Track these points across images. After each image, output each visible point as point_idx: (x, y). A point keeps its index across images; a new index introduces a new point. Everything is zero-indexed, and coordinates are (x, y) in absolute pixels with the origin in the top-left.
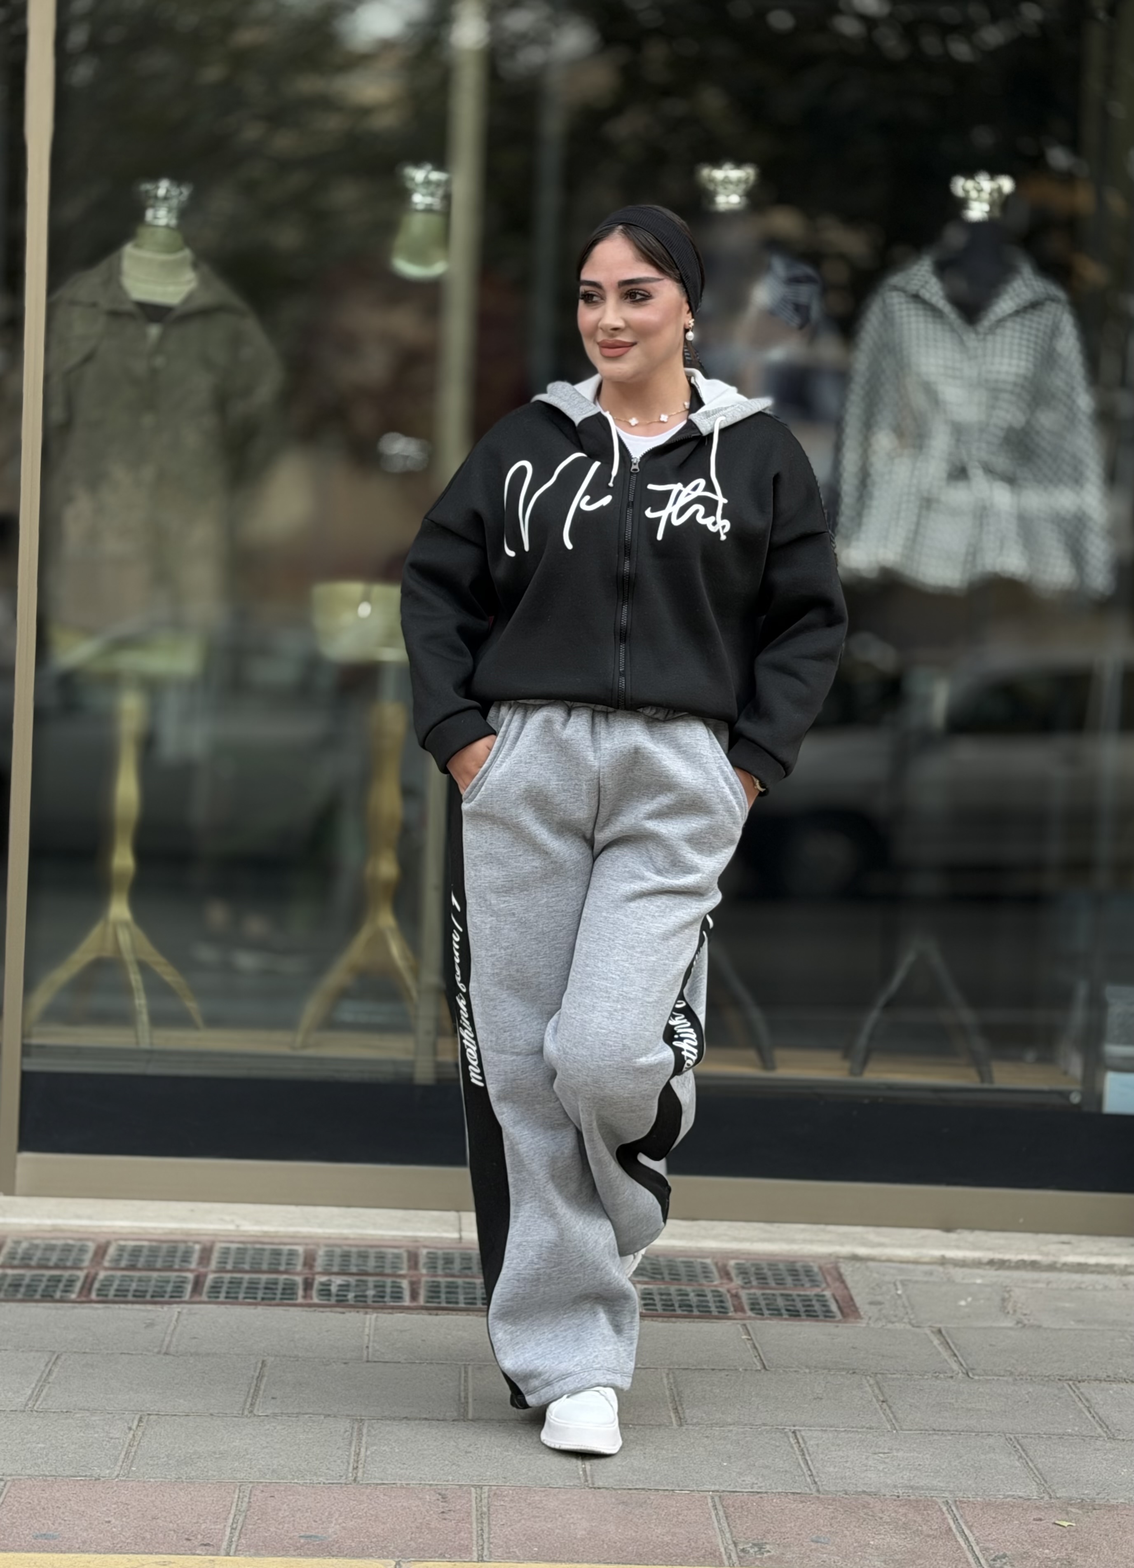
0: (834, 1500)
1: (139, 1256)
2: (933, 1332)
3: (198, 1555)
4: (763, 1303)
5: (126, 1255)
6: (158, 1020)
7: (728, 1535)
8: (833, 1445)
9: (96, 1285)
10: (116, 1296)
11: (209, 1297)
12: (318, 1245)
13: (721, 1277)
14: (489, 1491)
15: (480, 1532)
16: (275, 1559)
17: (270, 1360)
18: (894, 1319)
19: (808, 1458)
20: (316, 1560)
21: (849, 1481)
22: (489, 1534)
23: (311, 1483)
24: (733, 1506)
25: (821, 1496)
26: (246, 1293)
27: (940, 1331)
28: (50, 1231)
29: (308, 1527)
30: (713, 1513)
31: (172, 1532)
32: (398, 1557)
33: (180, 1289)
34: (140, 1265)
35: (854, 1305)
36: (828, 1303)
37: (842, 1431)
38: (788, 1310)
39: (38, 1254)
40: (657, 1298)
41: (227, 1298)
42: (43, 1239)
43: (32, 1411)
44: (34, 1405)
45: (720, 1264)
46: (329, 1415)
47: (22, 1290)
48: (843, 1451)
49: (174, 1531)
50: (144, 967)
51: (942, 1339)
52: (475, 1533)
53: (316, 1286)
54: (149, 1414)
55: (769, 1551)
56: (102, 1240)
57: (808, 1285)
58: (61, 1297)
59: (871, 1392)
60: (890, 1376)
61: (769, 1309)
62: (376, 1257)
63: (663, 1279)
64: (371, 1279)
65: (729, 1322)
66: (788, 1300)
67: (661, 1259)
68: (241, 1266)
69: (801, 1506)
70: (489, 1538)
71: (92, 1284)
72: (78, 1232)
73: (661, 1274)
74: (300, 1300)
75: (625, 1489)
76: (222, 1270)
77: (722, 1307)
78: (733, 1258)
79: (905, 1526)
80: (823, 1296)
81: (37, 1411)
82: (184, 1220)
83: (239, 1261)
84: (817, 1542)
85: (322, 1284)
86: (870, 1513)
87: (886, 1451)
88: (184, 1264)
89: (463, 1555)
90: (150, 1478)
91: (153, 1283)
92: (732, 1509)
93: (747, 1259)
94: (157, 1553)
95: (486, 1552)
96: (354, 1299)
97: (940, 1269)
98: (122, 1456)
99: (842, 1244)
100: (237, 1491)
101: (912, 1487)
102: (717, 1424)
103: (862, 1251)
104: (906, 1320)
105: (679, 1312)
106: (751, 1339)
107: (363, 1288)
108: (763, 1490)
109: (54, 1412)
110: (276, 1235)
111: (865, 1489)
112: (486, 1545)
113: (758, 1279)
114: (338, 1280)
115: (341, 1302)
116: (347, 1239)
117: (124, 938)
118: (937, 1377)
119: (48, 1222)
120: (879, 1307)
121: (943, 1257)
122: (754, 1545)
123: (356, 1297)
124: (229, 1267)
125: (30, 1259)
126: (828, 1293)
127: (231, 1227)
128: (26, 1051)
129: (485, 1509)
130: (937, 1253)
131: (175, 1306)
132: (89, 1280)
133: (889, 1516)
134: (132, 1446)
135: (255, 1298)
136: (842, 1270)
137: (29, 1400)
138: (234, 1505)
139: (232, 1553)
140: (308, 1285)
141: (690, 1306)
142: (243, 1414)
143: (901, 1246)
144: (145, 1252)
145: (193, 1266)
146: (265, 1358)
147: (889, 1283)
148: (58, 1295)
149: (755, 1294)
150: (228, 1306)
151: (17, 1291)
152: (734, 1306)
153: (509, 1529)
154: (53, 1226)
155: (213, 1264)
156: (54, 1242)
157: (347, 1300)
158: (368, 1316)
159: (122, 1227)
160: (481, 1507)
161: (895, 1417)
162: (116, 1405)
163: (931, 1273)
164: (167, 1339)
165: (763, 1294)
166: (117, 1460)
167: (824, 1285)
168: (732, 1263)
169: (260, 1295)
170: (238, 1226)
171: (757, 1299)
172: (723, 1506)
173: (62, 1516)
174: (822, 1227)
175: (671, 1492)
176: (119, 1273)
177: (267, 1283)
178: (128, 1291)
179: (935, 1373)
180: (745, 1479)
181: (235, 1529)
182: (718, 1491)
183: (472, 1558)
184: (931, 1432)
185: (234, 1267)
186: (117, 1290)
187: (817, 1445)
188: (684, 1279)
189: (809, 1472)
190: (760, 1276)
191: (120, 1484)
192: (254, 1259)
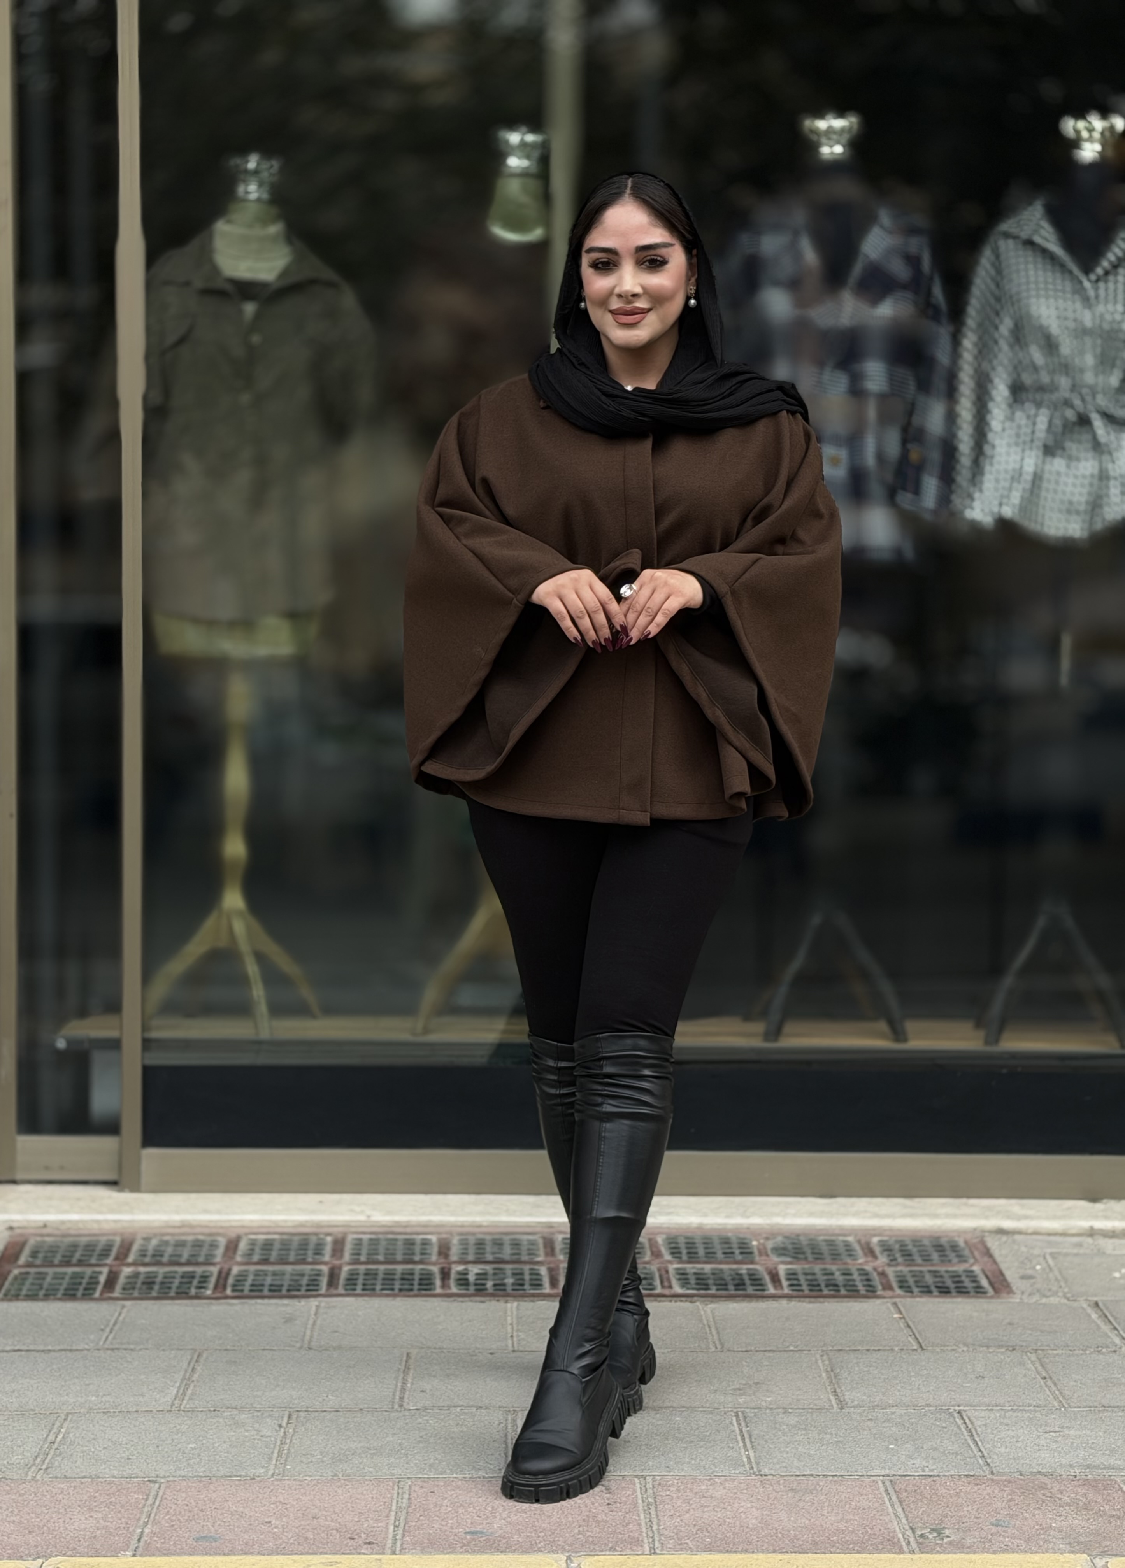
0: (1010, 1482)
1: (271, 1250)
2: (1089, 1305)
3: (364, 1554)
4: (911, 1281)
5: (258, 1250)
6: (277, 1010)
7: (904, 1521)
8: (1001, 1423)
9: (231, 1281)
10: (251, 1291)
11: (346, 1290)
12: (451, 1234)
13: (865, 1255)
14: (654, 1480)
15: (649, 1524)
16: (442, 1556)
17: (414, 1352)
18: (1049, 1294)
19: (977, 1439)
20: (484, 1557)
21: (1022, 1461)
22: (659, 1525)
23: (470, 1478)
24: (906, 1491)
25: (995, 1478)
26: (383, 1284)
27: (1097, 1304)
28: (179, 1227)
29: (472, 1523)
30: (886, 1499)
31: (334, 1532)
32: (568, 1552)
33: (316, 1283)
34: (272, 1259)
35: (1005, 1280)
36: (978, 1279)
37: (1009, 1410)
38: (937, 1287)
39: (169, 1250)
40: (802, 1278)
41: (364, 1290)
42: (172, 1235)
43: (179, 1411)
44: (181, 1405)
45: (863, 1241)
46: (481, 1407)
47: (156, 1287)
48: (1013, 1431)
49: (337, 1530)
50: (260, 958)
51: (1101, 1313)
52: (643, 1524)
53: (453, 1276)
54: (298, 1411)
55: (948, 1537)
56: (233, 1234)
57: (955, 1260)
58: (196, 1293)
59: (1033, 1368)
60: (1050, 1352)
61: (918, 1287)
62: (511, 1244)
63: (806, 1259)
64: (508, 1268)
65: (878, 1301)
66: (936, 1277)
67: (802, 1238)
68: (375, 1257)
69: (976, 1488)
70: (658, 1529)
71: (226, 1278)
72: (206, 1227)
73: (804, 1253)
74: (438, 1290)
75: (792, 1476)
76: (357, 1262)
77: (870, 1286)
78: (875, 1235)
79: (1086, 1507)
80: (972, 1271)
81: (184, 1411)
82: (313, 1212)
83: (372, 1252)
84: (997, 1526)
85: (459, 1273)
86: (1049, 1495)
87: (1057, 1429)
88: (317, 1257)
89: (635, 1548)
90: (306, 1476)
91: (287, 1277)
92: (905, 1494)
93: (890, 1236)
94: (321, 1553)
95: (657, 1544)
96: (493, 1288)
97: (1089, 1240)
98: (275, 1455)
99: (987, 1218)
100: (396, 1488)
101: (1088, 1467)
102: (877, 1406)
103: (1007, 1224)
104: (1060, 1294)
105: (826, 1292)
106: (904, 1318)
107: (501, 1276)
108: (935, 1473)
109: (202, 1411)
110: (407, 1225)
111: (1040, 1470)
112: (656, 1538)
113: (903, 1256)
114: (474, 1270)
115: (480, 1290)
116: (480, 1226)
117: (239, 927)
118: (1099, 1352)
119: (177, 1218)
120: (1032, 1281)
121: (1092, 1228)
122: (933, 1530)
123: (495, 1285)
124: (363, 1258)
125: (162, 1256)
126: (976, 1268)
127: (362, 1218)
128: (147, 1044)
129: (651, 1500)
130: (1085, 1224)
131: (312, 1299)
132: (223, 1275)
133: (1069, 1497)
134: (285, 1443)
135: (393, 1289)
136: (989, 1245)
137: (175, 1399)
138: (395, 1502)
139: (398, 1552)
140: (445, 1274)
141: (836, 1285)
142: (393, 1408)
143: (1048, 1218)
144: (277, 1246)
145: (327, 1258)
146: (409, 1351)
147: (1039, 1256)
148: (193, 1291)
149: (901, 1271)
150: (366, 1298)
151: (152, 1289)
152: (882, 1284)
153: (678, 1520)
154: (182, 1221)
155: (347, 1257)
156: (183, 1238)
157: (486, 1289)
158: (509, 1305)
159: (252, 1221)
160: (647, 1498)
161: (1061, 1393)
162: (264, 1403)
163: (1080, 1245)
164: (308, 1333)
165: (911, 1271)
166: (270, 1459)
167: (972, 1261)
168: (875, 1240)
169: (397, 1286)
170: (369, 1217)
171: (904, 1276)
172: (895, 1491)
173: (221, 1517)
174: (964, 1200)
175: (840, 1478)
176: (252, 1268)
177: (403, 1274)
178: (262, 1285)
179: (1098, 1347)
180: (915, 1462)
181: (397, 1527)
182: (888, 1476)
183: (644, 1551)
184: (1101, 1409)
185: (368, 1259)
186: (252, 1285)
187: (985, 1425)
188: (828, 1258)
189: (980, 1453)
190: (904, 1253)
191: (276, 1483)
192: (387, 1249)
